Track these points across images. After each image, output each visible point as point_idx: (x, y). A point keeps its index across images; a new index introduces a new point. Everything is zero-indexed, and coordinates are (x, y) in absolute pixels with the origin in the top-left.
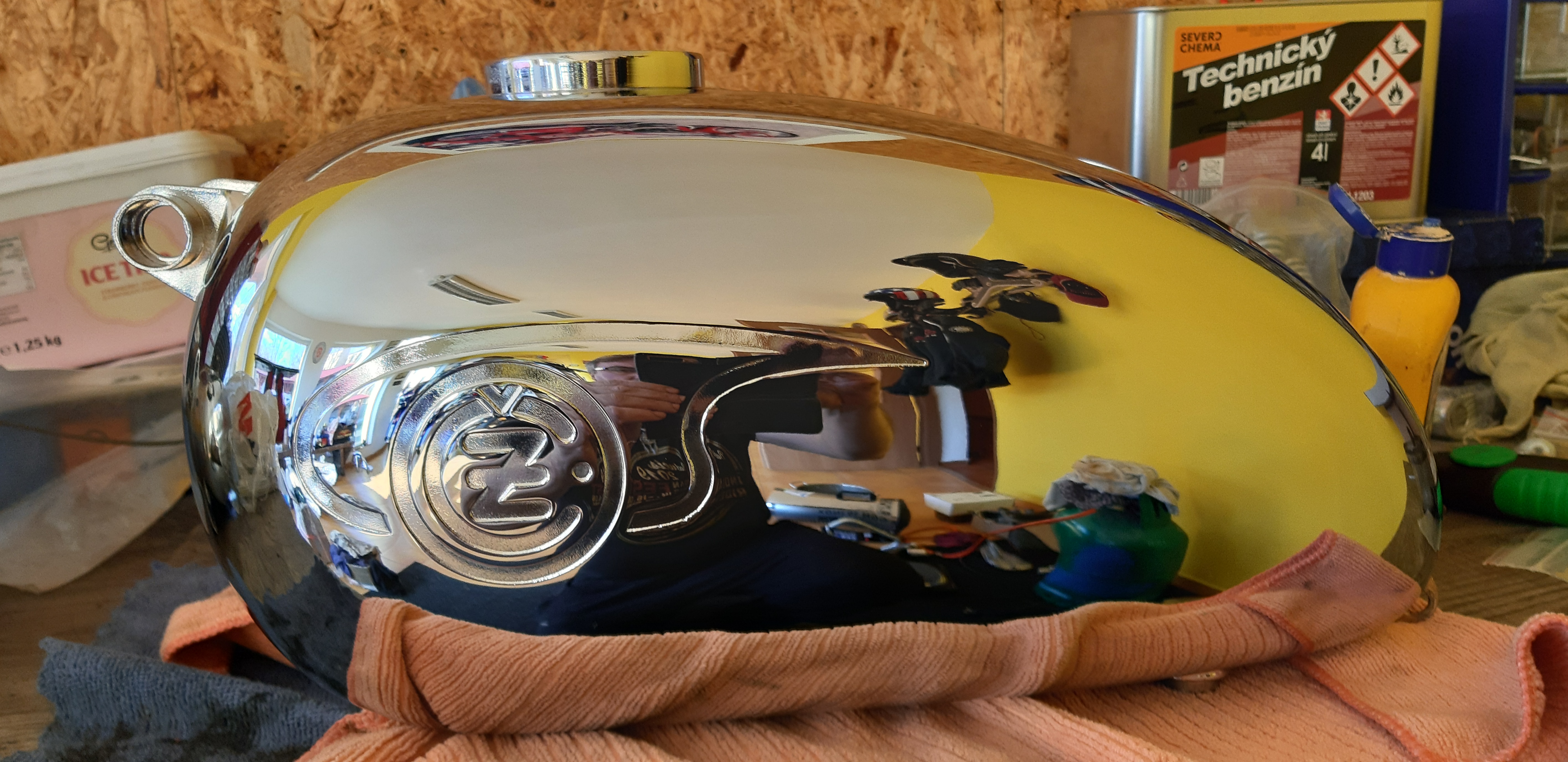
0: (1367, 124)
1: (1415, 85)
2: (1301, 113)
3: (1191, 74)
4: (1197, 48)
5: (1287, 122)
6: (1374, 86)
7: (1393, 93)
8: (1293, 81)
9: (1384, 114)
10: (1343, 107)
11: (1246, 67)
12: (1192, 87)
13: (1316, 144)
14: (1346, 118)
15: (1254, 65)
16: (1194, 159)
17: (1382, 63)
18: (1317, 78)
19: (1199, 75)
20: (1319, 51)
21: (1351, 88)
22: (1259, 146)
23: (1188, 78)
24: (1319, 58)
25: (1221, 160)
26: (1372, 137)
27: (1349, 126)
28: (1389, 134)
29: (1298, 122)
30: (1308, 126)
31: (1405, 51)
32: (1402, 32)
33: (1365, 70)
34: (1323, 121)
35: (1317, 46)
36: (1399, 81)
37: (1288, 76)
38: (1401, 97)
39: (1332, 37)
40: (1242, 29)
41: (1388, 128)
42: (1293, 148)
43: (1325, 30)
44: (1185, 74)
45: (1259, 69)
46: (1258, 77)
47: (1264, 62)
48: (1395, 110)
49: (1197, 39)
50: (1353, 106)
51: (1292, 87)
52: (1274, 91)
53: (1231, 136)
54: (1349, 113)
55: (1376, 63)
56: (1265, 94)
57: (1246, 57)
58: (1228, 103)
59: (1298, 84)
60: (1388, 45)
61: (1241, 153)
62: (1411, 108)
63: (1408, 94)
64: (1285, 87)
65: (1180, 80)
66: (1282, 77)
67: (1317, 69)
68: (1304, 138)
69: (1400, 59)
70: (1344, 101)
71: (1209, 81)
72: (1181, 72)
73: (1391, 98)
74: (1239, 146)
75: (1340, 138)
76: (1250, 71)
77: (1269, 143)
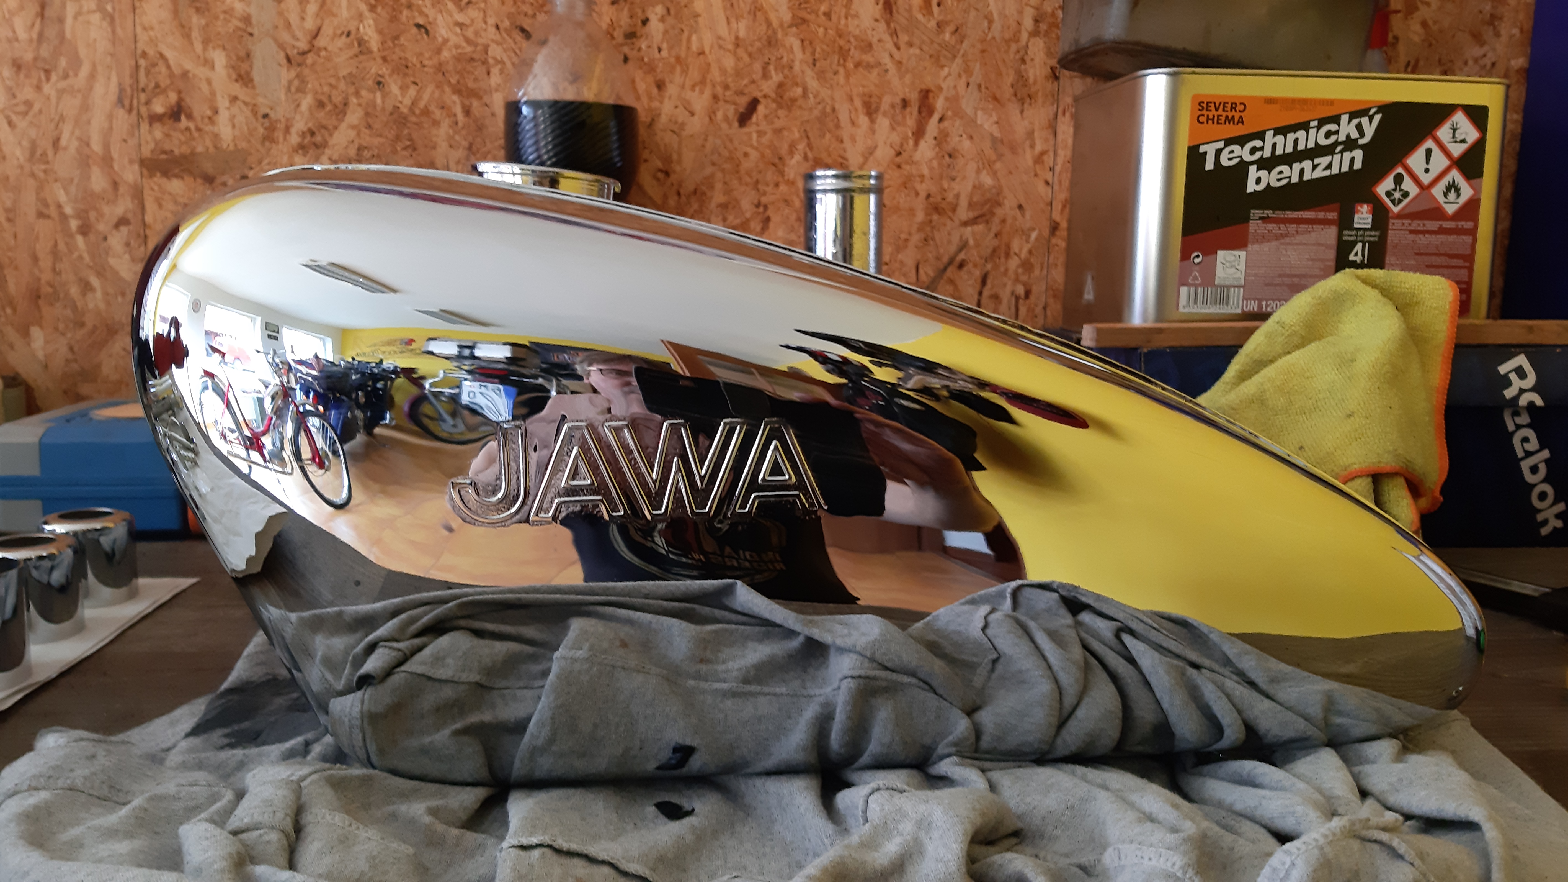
0: (1416, 224)
1: (1475, 181)
2: (1337, 205)
3: (1210, 150)
4: (1216, 120)
5: (1321, 215)
6: (1426, 179)
7: (1448, 189)
8: (1329, 166)
9: (1437, 213)
10: (1387, 201)
11: (1274, 146)
12: (1209, 165)
13: (1354, 244)
14: (1390, 215)
15: (1284, 145)
16: (1210, 251)
17: (1437, 153)
18: (1358, 165)
19: (1219, 152)
20: (1362, 134)
21: (1399, 180)
22: (1287, 240)
23: (1205, 153)
24: (1361, 142)
25: (1243, 254)
26: (1423, 240)
27: (1394, 224)
28: (1442, 238)
29: (1333, 215)
30: (1345, 222)
31: (1463, 141)
32: (1460, 118)
33: (1416, 160)
34: (1363, 217)
35: (1359, 128)
36: (1455, 175)
37: (1324, 161)
38: (1458, 195)
39: (1378, 117)
40: (1270, 101)
41: (1442, 231)
42: (1328, 247)
43: (1370, 109)
44: (1202, 149)
45: (1289, 149)
46: (1289, 159)
47: (1296, 141)
48: (1450, 209)
49: (1217, 110)
50: (1400, 201)
51: (1327, 173)
52: (1307, 177)
53: (1254, 226)
54: (1396, 209)
55: (1429, 152)
56: (1295, 179)
57: (1274, 135)
58: (1251, 187)
59: (1335, 170)
60: (1444, 133)
61: (1266, 247)
62: (1471, 208)
63: (1467, 192)
64: (1319, 173)
65: (1195, 156)
66: (1316, 161)
67: (1358, 154)
68: (1340, 235)
69: (1457, 150)
70: (1389, 194)
71: (1230, 159)
72: (1198, 146)
73: (1445, 195)
74: (1262, 239)
75: (1383, 238)
76: (1279, 151)
77: (1299, 238)
